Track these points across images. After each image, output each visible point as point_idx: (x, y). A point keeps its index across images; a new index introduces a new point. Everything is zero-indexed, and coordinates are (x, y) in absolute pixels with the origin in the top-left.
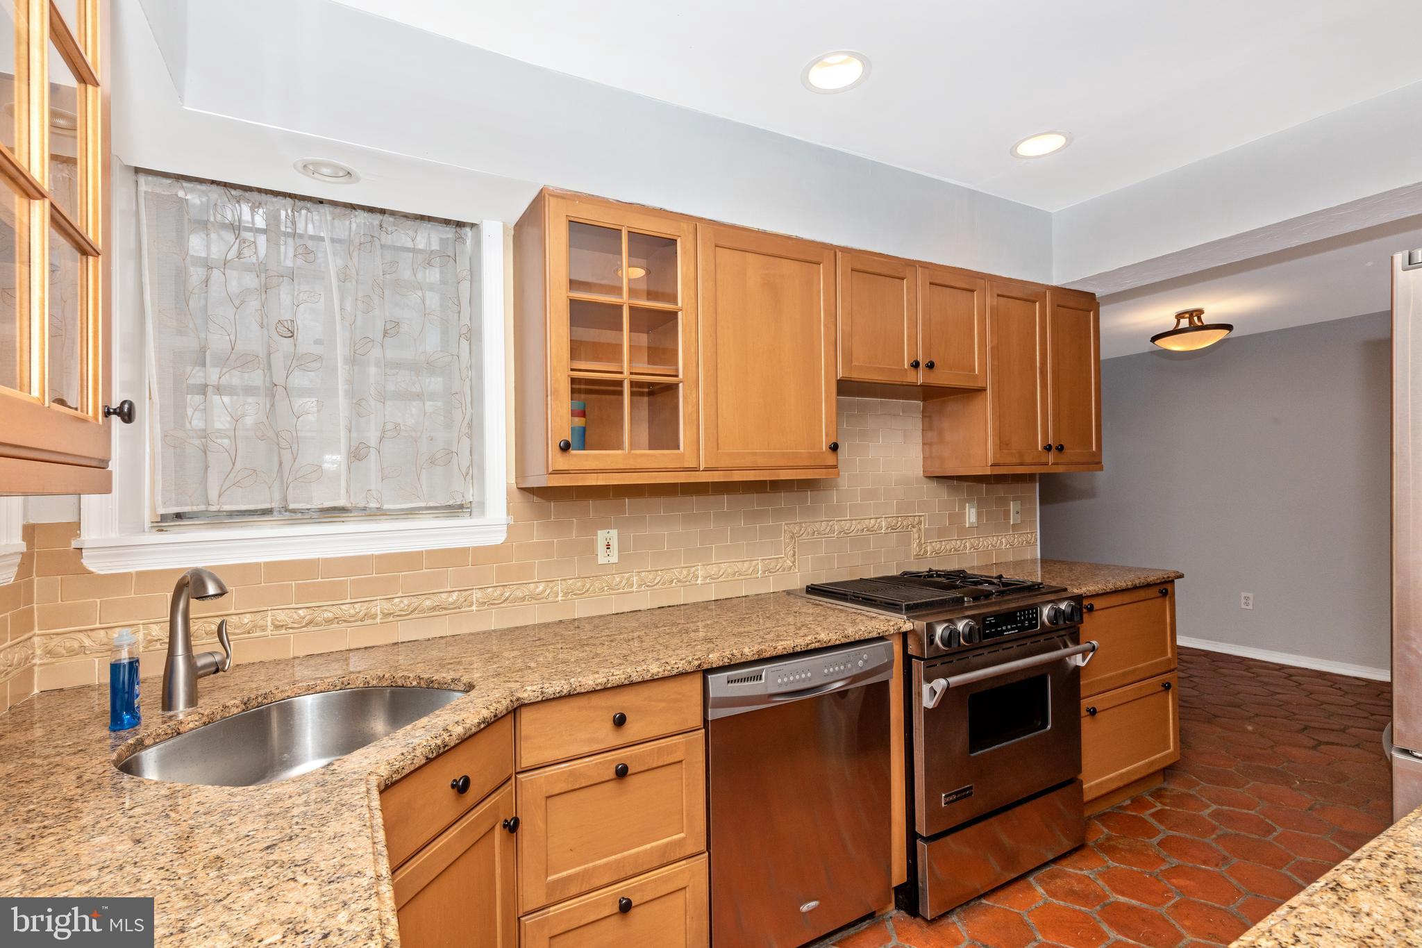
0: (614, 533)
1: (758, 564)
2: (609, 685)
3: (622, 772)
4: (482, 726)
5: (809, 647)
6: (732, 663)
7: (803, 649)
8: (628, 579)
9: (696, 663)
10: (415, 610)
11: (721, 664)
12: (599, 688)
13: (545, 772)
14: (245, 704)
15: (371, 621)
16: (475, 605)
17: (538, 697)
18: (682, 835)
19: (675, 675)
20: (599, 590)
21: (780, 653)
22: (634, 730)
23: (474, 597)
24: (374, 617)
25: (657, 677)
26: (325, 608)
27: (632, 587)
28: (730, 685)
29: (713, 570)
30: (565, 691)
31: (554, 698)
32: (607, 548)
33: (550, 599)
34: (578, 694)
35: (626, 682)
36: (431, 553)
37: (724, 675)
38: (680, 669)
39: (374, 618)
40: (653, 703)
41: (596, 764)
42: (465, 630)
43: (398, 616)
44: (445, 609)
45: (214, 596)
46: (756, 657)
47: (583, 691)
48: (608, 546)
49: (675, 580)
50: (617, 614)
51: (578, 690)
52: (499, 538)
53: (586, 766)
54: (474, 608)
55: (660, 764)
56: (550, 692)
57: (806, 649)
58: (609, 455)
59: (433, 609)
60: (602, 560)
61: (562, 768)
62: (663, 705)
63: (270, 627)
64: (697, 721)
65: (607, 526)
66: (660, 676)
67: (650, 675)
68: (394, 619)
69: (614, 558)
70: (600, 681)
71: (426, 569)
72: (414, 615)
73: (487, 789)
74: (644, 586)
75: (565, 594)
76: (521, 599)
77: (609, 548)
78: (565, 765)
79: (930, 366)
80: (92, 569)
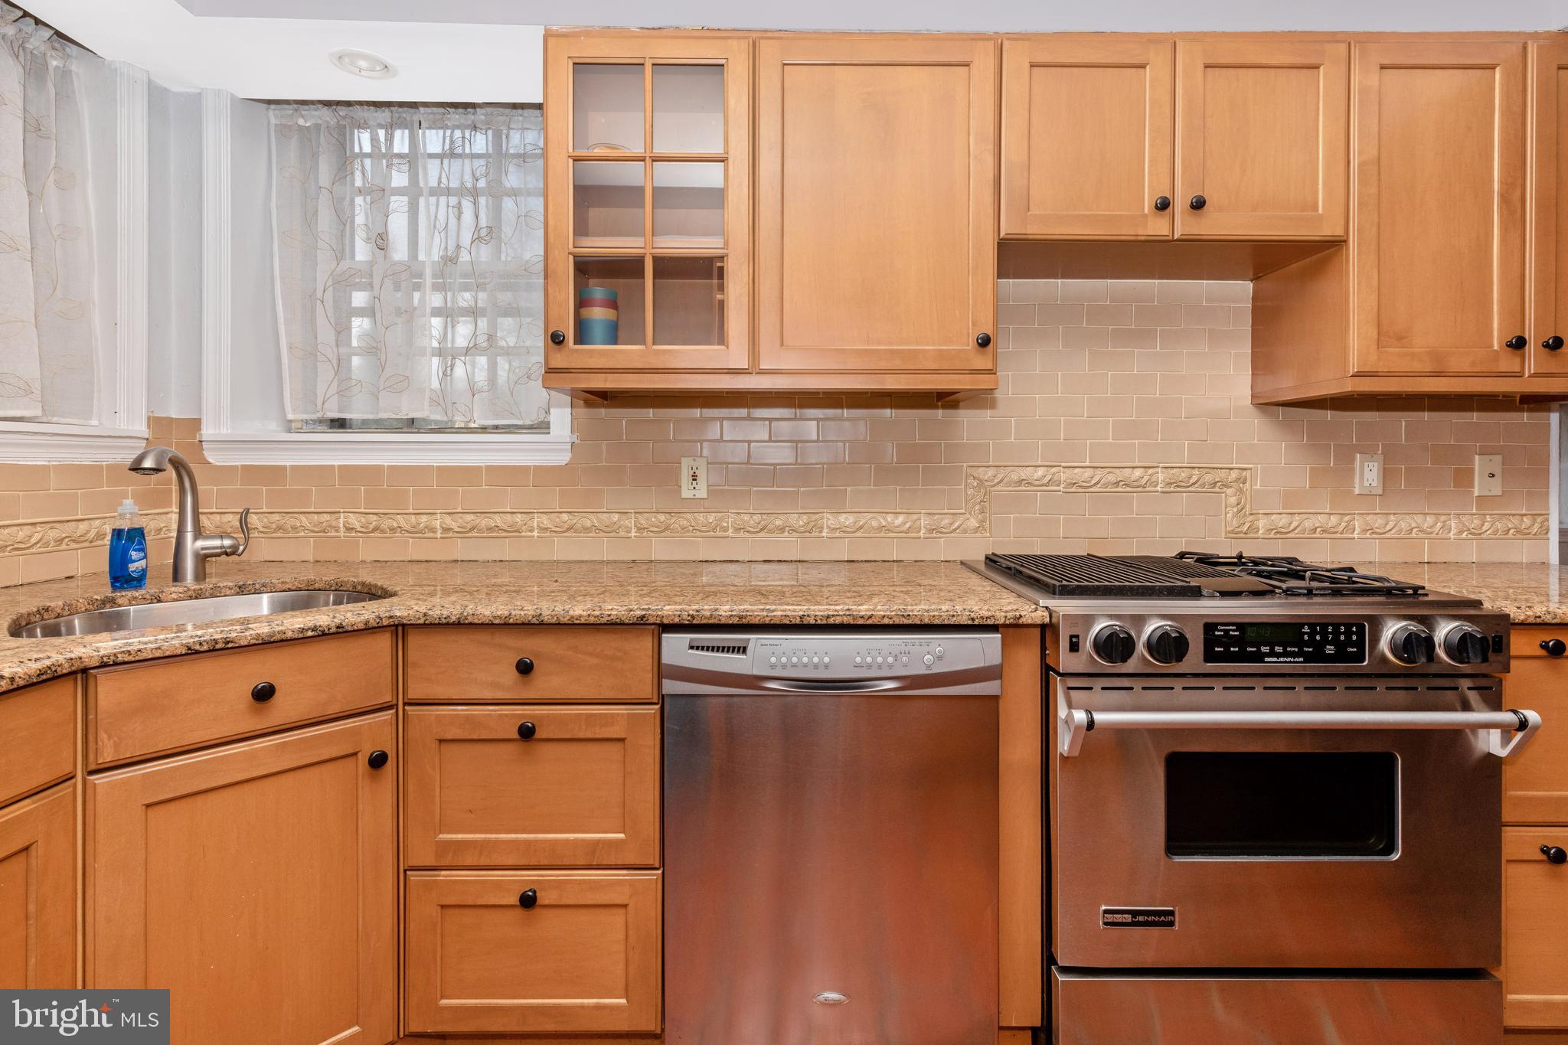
0: (702, 462)
1: (920, 519)
2: (511, 621)
3: (527, 733)
4: (310, 633)
5: (831, 621)
6: (695, 622)
7: (819, 622)
8: (721, 521)
9: (639, 613)
10: (474, 528)
11: (677, 620)
12: (497, 621)
13: (437, 711)
14: (240, 587)
15: (431, 535)
16: (536, 531)
17: (419, 618)
18: (625, 835)
19: (605, 624)
20: (683, 530)
21: (776, 621)
22: (545, 683)
23: (536, 522)
24: (433, 530)
25: (578, 622)
26: (391, 516)
27: (727, 531)
28: (690, 651)
29: (846, 520)
30: (454, 618)
31: (439, 624)
32: (693, 480)
33: (622, 534)
34: (470, 624)
35: (534, 621)
36: (491, 469)
37: (687, 637)
38: (612, 617)
40: (579, 655)
41: (500, 715)
42: (525, 556)
43: (457, 532)
44: (504, 531)
45: (148, 469)
46: (735, 621)
47: (476, 621)
48: (694, 478)
49: (788, 529)
51: (470, 619)
52: (563, 458)
53: (489, 714)
54: (535, 534)
55: (589, 735)
56: (435, 616)
57: (824, 622)
58: (621, 351)
59: (490, 529)
60: (686, 493)
61: (456, 711)
62: (594, 661)
63: (342, 529)
64: (647, 691)
66: (583, 621)
67: (568, 618)
68: (454, 536)
69: (702, 492)
70: (499, 613)
71: (486, 486)
72: (474, 534)
73: (333, 709)
74: (742, 531)
75: (640, 529)
76: (586, 529)
77: (695, 480)
78: (460, 708)
79: (1198, 205)
80: (210, 460)
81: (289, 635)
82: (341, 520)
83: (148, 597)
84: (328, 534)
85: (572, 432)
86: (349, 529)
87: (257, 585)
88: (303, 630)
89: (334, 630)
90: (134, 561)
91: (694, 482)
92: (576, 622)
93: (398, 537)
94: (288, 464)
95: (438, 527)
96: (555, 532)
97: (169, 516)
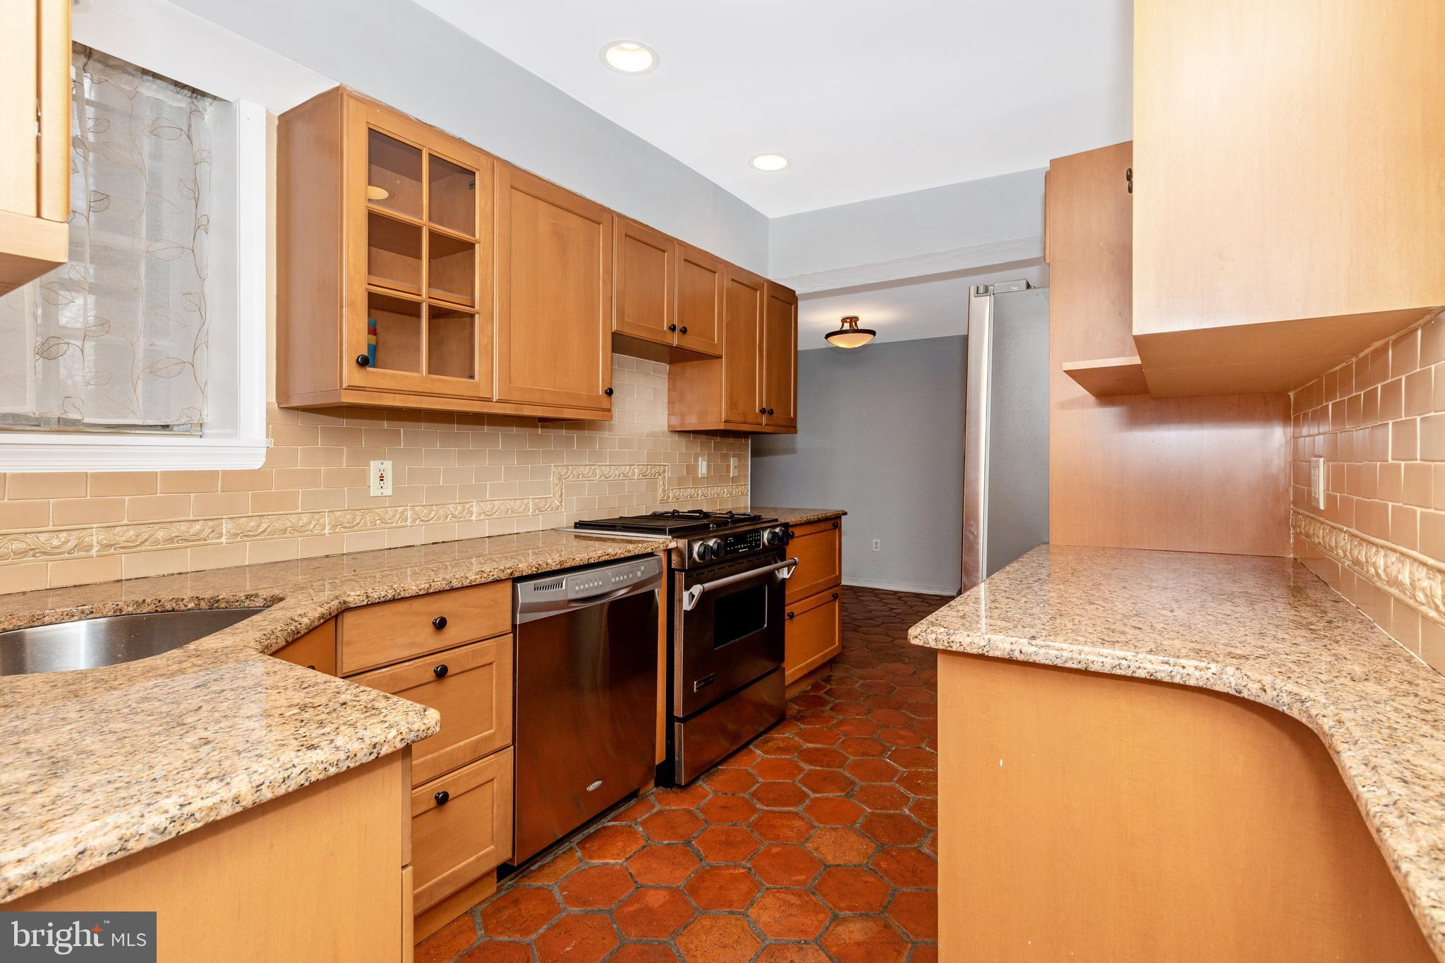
0: (388, 465)
1: (529, 502)
2: (431, 591)
3: (442, 673)
4: (322, 621)
5: (601, 559)
6: (539, 572)
7: (595, 561)
8: (402, 513)
9: (509, 571)
10: (146, 541)
11: (530, 572)
12: (421, 593)
13: (367, 677)
15: (83, 554)
16: (224, 537)
17: (363, 601)
18: (492, 731)
19: (490, 582)
20: (371, 523)
21: (577, 564)
22: (453, 634)
23: (224, 528)
24: (88, 548)
25: (475, 583)
27: (406, 521)
29: (487, 507)
30: (390, 596)
31: (379, 603)
32: (381, 480)
33: (316, 532)
34: (402, 598)
35: (447, 588)
36: (167, 475)
37: (532, 583)
38: (495, 576)
39: (88, 551)
40: (468, 609)
41: (416, 667)
42: (210, 565)
44: (185, 540)
46: (558, 567)
47: (407, 595)
48: (382, 478)
49: (450, 516)
50: (390, 549)
51: (403, 594)
52: (257, 462)
53: (406, 669)
54: (223, 540)
55: (474, 666)
56: (375, 596)
57: (598, 560)
58: (407, 377)
59: (171, 540)
60: (375, 491)
61: (383, 672)
64: (508, 627)
65: (381, 457)
66: (478, 582)
67: (469, 581)
68: (117, 552)
69: (388, 491)
70: (423, 586)
71: (161, 493)
72: (146, 547)
76: (281, 531)
78: (383, 670)
79: (684, 331)
85: (267, 437)
92: (474, 583)
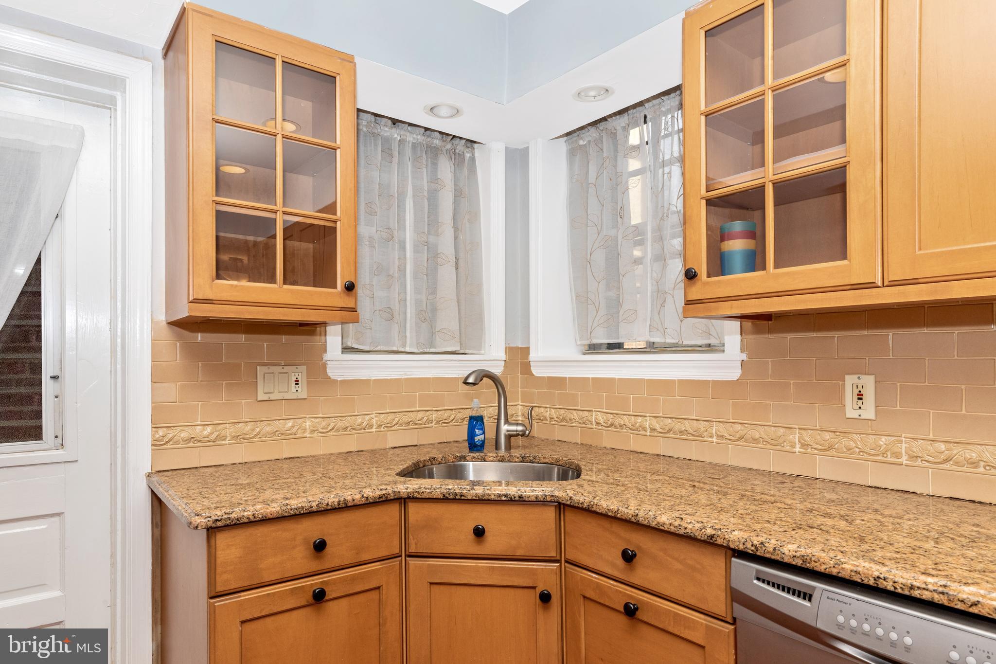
0: (868, 382)
2: (619, 516)
3: (630, 611)
4: (504, 498)
7: (899, 591)
9: (710, 531)
10: (670, 430)
12: (610, 514)
13: (582, 573)
14: (522, 458)
15: (643, 432)
16: (715, 437)
22: (643, 574)
23: (714, 429)
24: (645, 429)
25: (663, 528)
26: (620, 416)
27: (900, 457)
28: (755, 582)
30: (585, 505)
31: (578, 507)
33: (788, 448)
34: (595, 512)
35: (633, 519)
36: (681, 382)
38: (687, 531)
40: (668, 558)
41: (617, 590)
42: (707, 458)
43: (659, 432)
44: (691, 434)
45: (470, 383)
47: (598, 511)
48: (860, 397)
52: (735, 374)
53: (609, 587)
54: (714, 439)
56: (576, 501)
57: (906, 592)
58: (744, 279)
59: (684, 432)
60: (851, 413)
61: (592, 577)
62: (678, 566)
63: (594, 423)
64: (722, 609)
65: (859, 372)
67: (656, 523)
68: (657, 435)
69: (869, 412)
70: (611, 508)
71: (678, 396)
72: (671, 435)
73: (520, 553)
74: (920, 460)
75: (804, 445)
76: (756, 441)
77: (861, 399)
78: (594, 575)
80: (534, 373)
81: (493, 497)
82: (594, 417)
83: (480, 457)
84: (587, 426)
85: (742, 350)
86: (598, 424)
87: (531, 458)
88: (500, 495)
89: (517, 498)
90: (478, 435)
91: (860, 402)
92: (661, 528)
93: (624, 432)
94: (568, 376)
95: (648, 427)
96: (729, 440)
97: (518, 407)
